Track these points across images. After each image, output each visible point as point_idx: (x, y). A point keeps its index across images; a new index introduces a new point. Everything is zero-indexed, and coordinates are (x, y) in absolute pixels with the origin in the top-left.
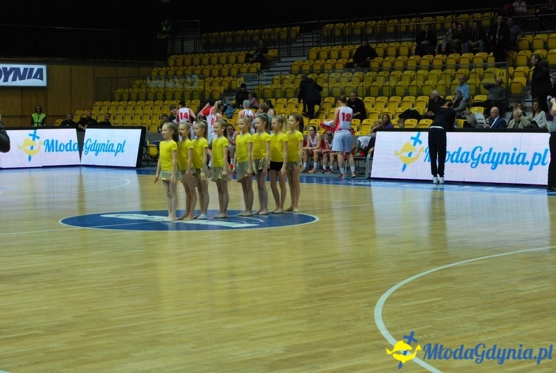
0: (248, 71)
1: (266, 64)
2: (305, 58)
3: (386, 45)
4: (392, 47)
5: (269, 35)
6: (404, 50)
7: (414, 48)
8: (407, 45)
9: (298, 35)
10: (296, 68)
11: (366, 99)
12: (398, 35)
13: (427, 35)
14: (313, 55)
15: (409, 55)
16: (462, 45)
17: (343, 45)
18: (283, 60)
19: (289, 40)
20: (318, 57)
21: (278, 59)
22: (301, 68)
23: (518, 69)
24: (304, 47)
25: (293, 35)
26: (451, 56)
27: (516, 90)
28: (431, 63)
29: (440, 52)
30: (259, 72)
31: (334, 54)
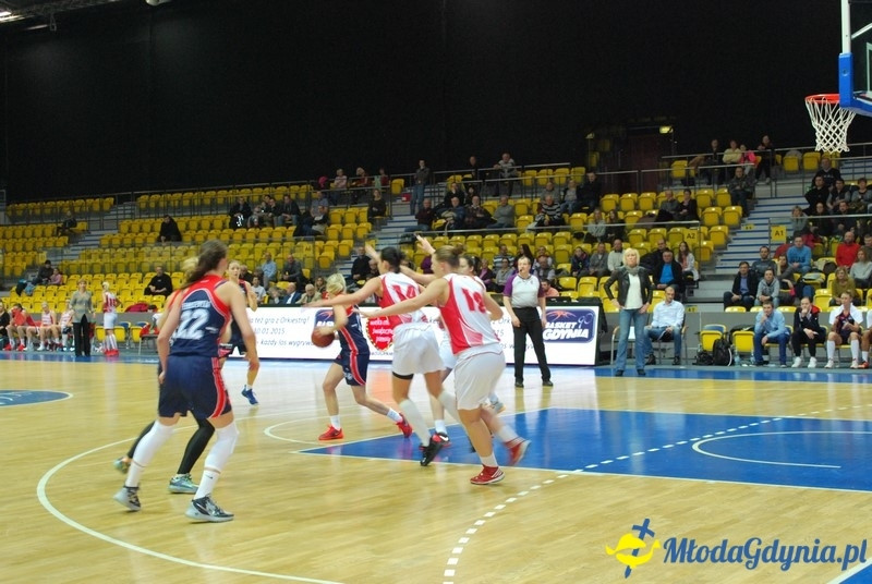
0: (55, 246)
1: (74, 238)
2: (116, 232)
3: (200, 218)
4: (206, 220)
5: (81, 207)
6: (218, 224)
7: (228, 221)
8: (222, 218)
9: (111, 207)
10: (105, 242)
11: (174, 274)
12: (213, 207)
13: (241, 208)
14: (124, 228)
15: (224, 228)
16: (275, 218)
17: (156, 218)
18: (93, 233)
19: (102, 213)
20: (130, 231)
21: (87, 232)
22: (110, 241)
23: (328, 243)
24: (116, 219)
25: (106, 207)
26: (264, 229)
27: (325, 264)
28: (244, 237)
29: (252, 225)
30: (65, 246)
31: (147, 228)
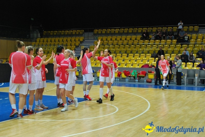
20: (102, 40)
21: (84, 40)
24: (88, 37)
